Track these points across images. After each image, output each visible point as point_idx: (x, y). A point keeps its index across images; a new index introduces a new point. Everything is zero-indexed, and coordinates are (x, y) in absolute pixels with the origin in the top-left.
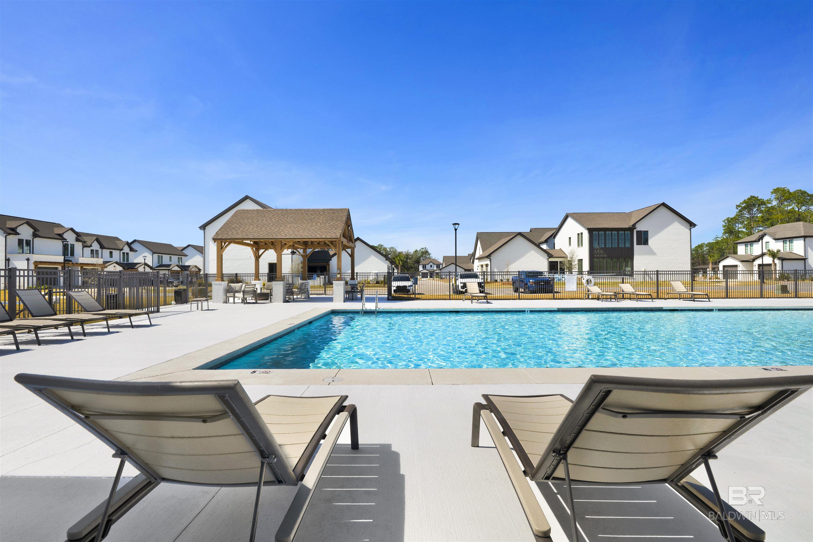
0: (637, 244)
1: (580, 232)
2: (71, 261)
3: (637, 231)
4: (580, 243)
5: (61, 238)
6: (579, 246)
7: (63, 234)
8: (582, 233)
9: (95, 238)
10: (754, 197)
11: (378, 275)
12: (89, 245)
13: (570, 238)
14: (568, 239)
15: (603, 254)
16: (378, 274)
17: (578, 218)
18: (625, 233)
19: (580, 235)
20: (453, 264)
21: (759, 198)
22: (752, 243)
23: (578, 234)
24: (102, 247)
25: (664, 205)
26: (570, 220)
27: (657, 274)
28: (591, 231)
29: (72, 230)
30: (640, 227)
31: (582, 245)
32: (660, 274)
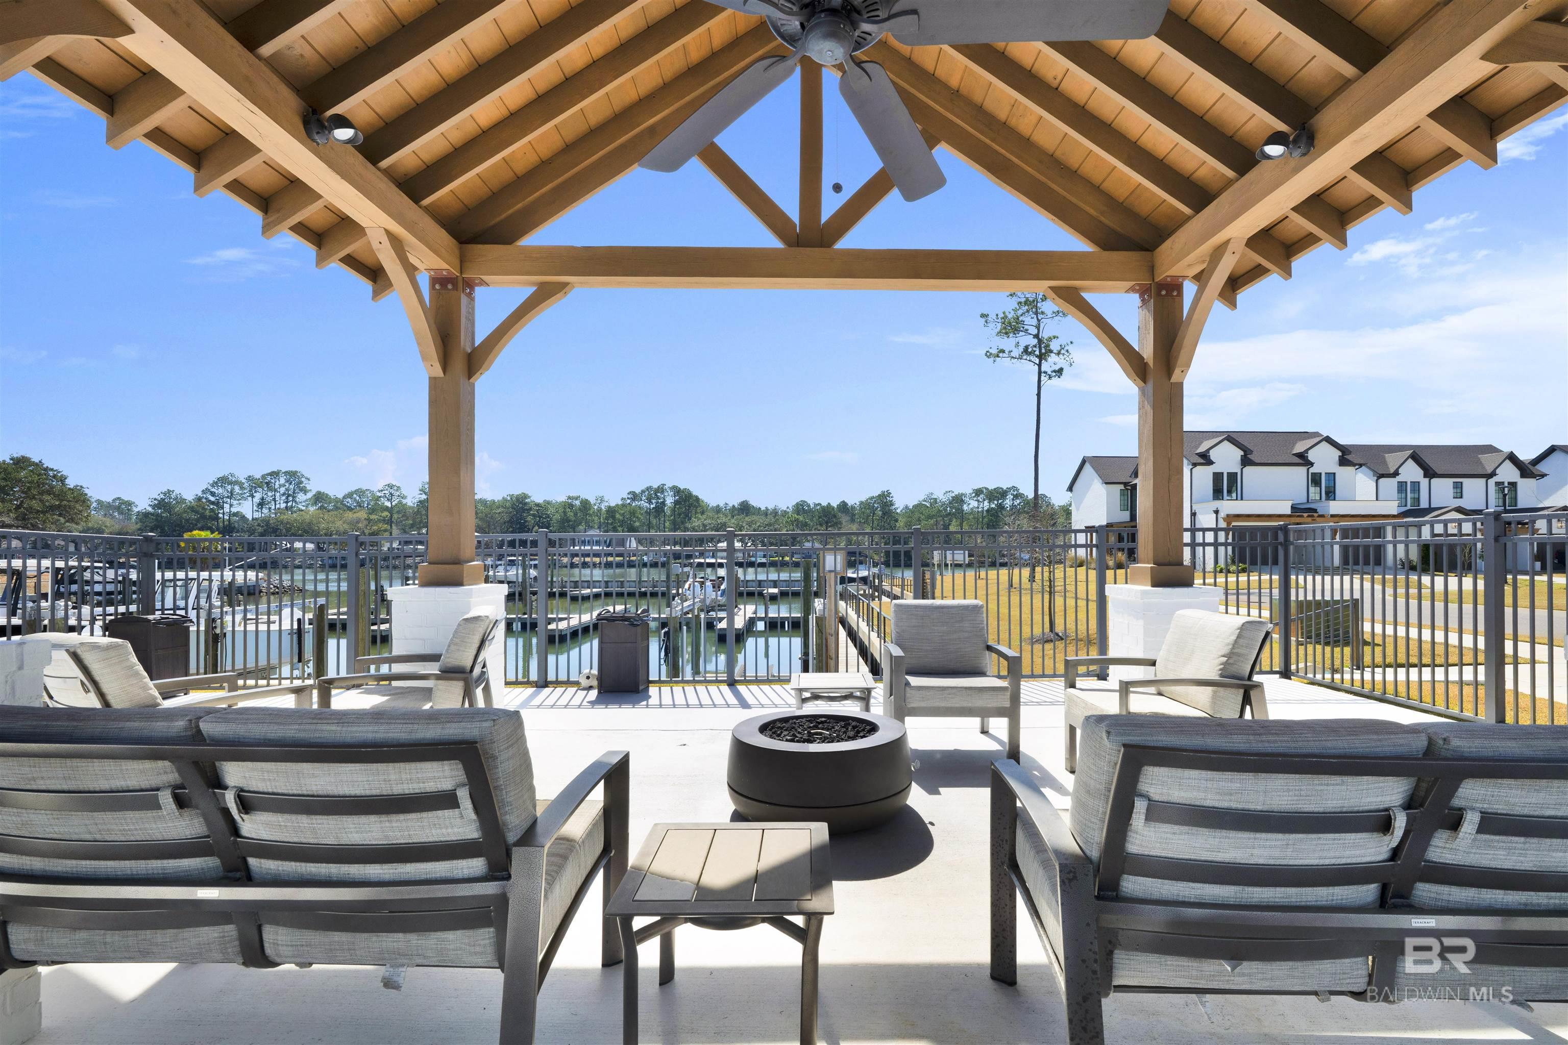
2: (1315, 511)
5: (1301, 461)
7: (1307, 451)
9: (1409, 452)
12: (1392, 471)
24: (1430, 473)
29: (1328, 440)
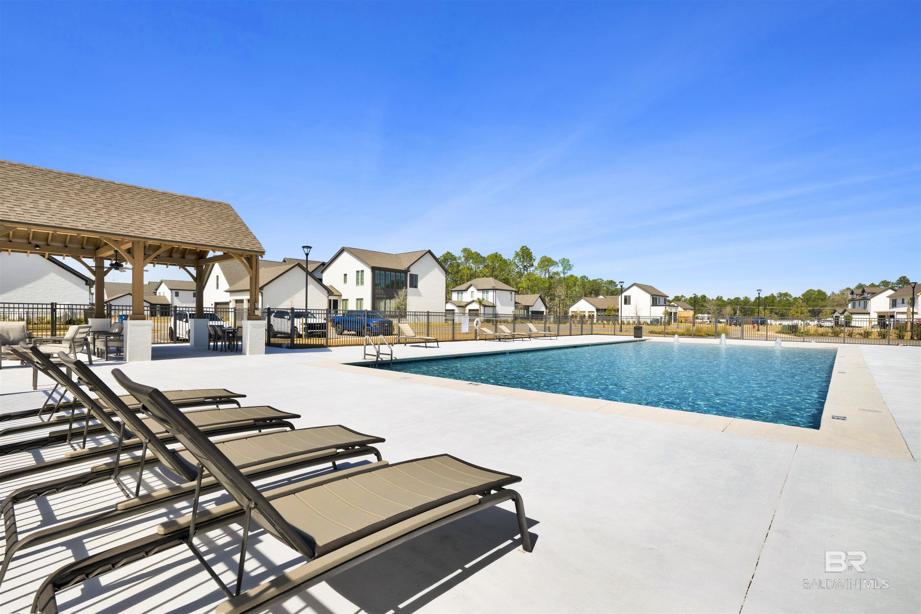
0: (410, 287)
1: (360, 270)
3: (410, 274)
4: (360, 280)
6: (357, 283)
8: (362, 271)
10: (449, 253)
11: (72, 309)
13: (345, 275)
14: (343, 276)
15: (384, 295)
16: (74, 307)
17: (357, 253)
18: (391, 274)
19: (360, 274)
20: (129, 296)
21: (453, 254)
22: (462, 291)
23: (358, 272)
25: (429, 252)
26: (345, 254)
27: (428, 316)
28: (374, 269)
30: (413, 271)
31: (362, 283)
32: (430, 315)
